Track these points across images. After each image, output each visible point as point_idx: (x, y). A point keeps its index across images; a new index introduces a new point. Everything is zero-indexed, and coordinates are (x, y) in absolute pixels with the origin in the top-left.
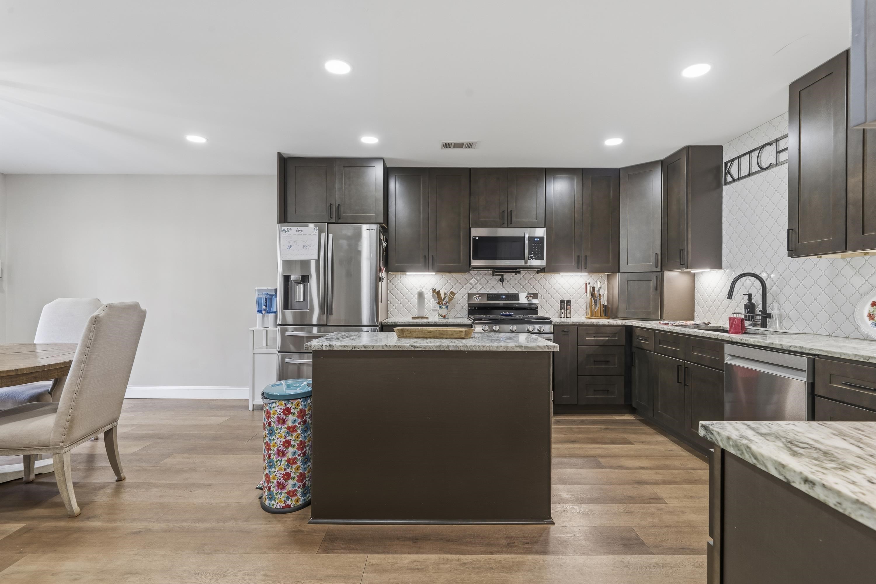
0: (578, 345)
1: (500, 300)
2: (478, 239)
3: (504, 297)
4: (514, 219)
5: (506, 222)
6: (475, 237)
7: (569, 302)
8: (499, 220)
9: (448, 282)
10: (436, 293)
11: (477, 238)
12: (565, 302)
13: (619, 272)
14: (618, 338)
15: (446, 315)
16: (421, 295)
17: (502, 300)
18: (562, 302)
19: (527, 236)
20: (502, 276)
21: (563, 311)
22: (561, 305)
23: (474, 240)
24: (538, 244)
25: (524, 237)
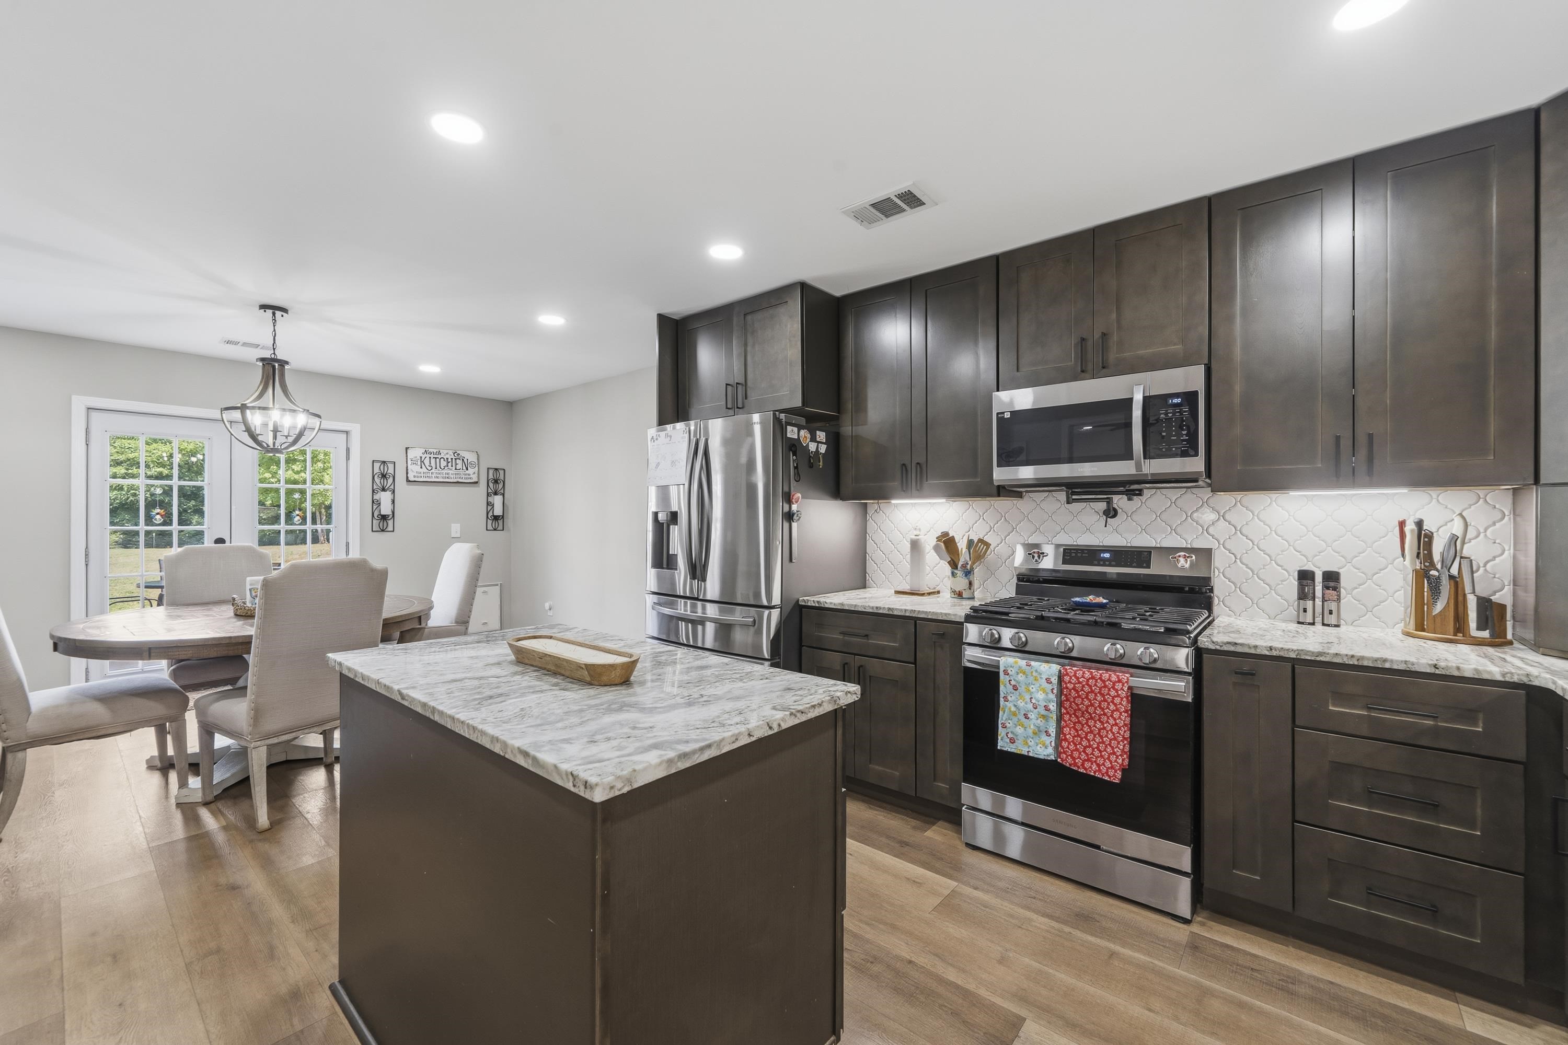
0: (1297, 723)
1: (1096, 562)
2: (1009, 416)
3: (1107, 555)
4: (1112, 356)
5: (1090, 366)
6: (1003, 413)
7: (1331, 578)
8: (1069, 364)
9: (982, 517)
10: (947, 543)
11: (1007, 415)
12: (1319, 578)
13: (1537, 481)
14: (1483, 728)
15: (963, 592)
16: (915, 545)
17: (1107, 563)
18: (1305, 577)
19: (1138, 397)
20: (1109, 502)
21: (1309, 604)
22: (1301, 587)
23: (1001, 419)
24: (1178, 412)
25: (1131, 400)
